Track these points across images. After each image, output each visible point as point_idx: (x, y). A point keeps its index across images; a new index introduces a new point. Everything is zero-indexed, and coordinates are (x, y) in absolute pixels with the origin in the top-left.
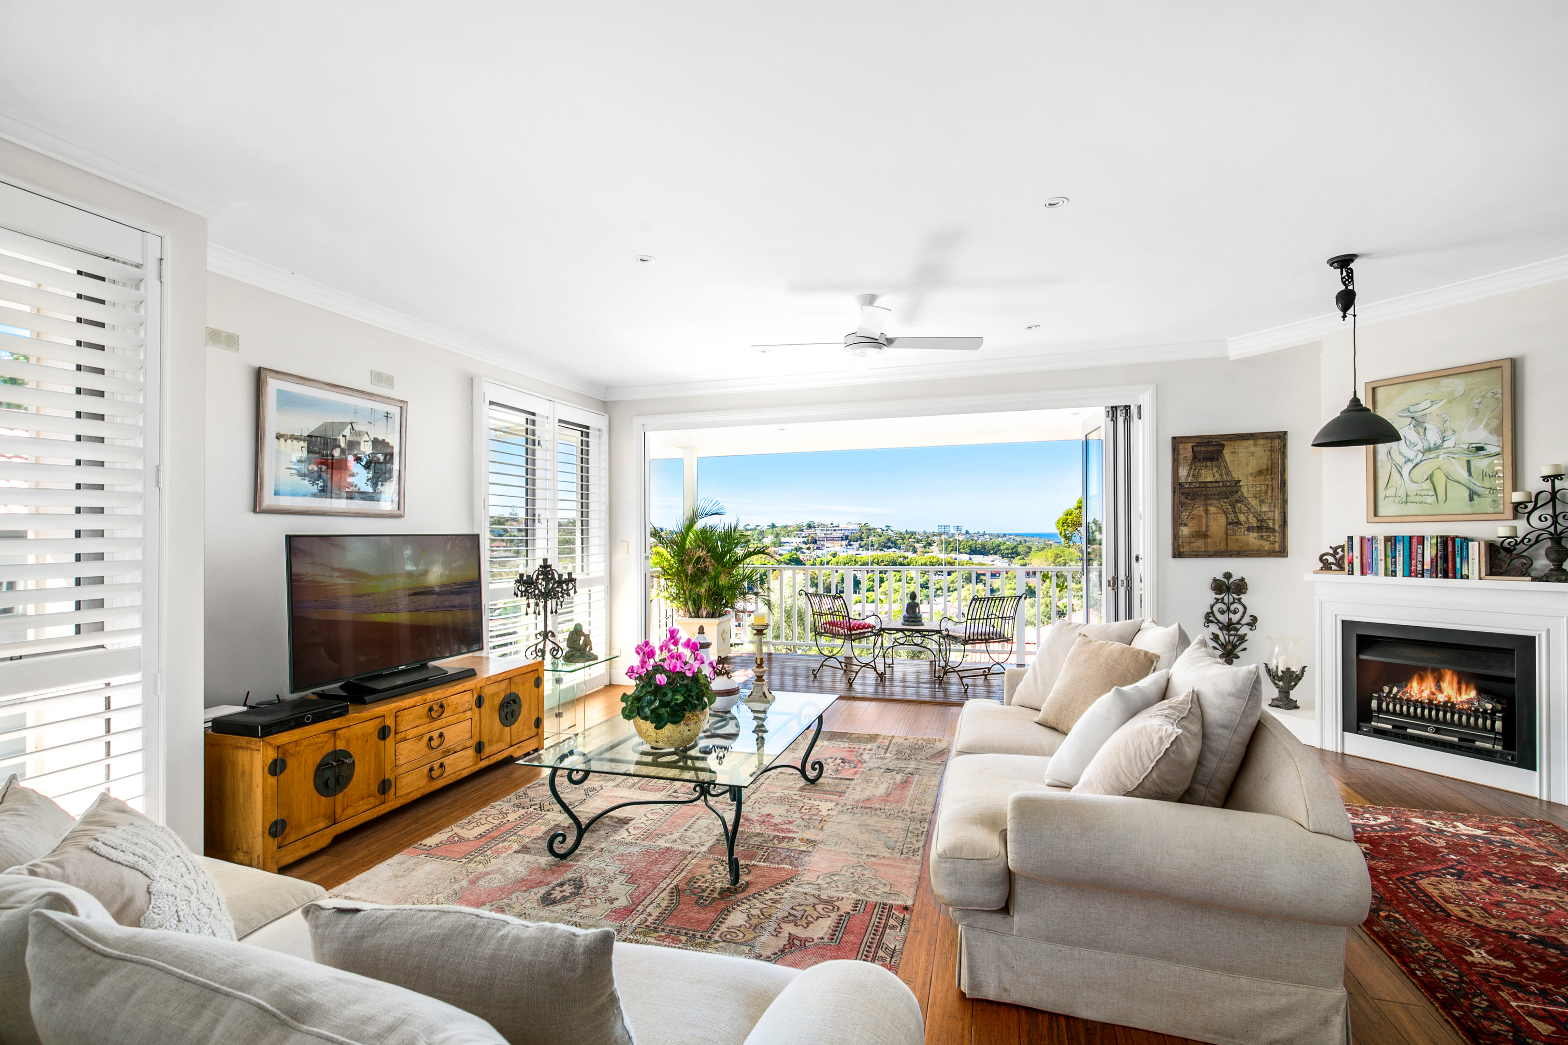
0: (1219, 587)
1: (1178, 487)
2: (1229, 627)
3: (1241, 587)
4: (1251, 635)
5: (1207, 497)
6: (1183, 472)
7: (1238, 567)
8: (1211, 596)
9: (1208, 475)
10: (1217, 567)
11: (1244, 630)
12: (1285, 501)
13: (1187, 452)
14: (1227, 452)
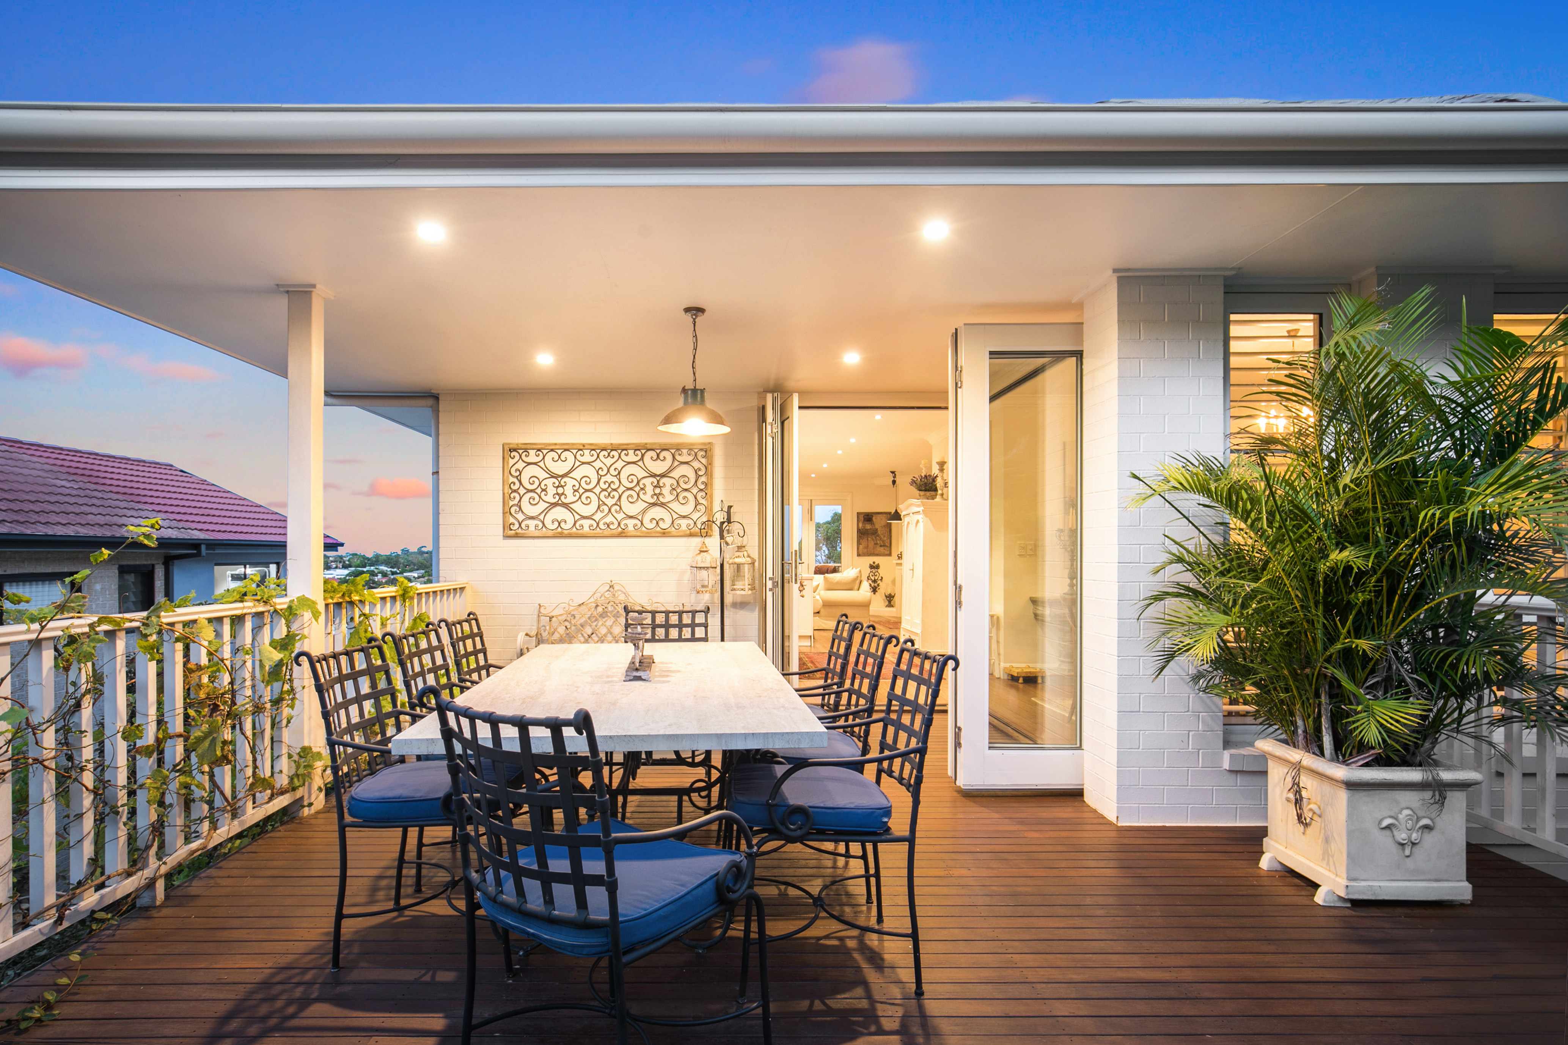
0: (872, 567)
1: (859, 531)
2: (875, 581)
3: (878, 567)
4: (881, 584)
5: (868, 534)
6: (860, 525)
7: (877, 560)
8: (869, 570)
9: (868, 527)
10: (870, 560)
11: (879, 582)
12: (891, 536)
13: (862, 518)
14: (874, 519)
